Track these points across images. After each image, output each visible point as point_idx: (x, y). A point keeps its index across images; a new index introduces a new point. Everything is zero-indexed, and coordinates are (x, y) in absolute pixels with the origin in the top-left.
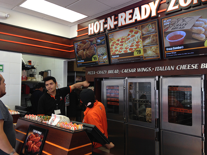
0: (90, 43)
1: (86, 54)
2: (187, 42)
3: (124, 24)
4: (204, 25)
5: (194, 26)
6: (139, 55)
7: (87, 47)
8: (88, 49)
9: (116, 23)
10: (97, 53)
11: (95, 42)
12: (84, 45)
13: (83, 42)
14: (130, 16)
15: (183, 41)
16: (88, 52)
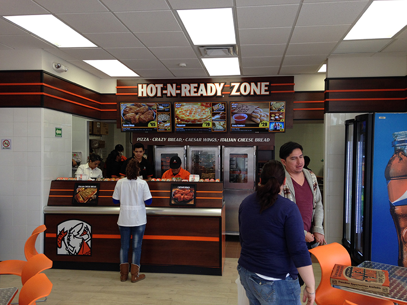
0: (147, 107)
1: (139, 119)
2: (248, 123)
3: (188, 95)
4: (260, 113)
5: (253, 112)
6: (207, 127)
7: (142, 111)
8: (143, 114)
9: (178, 92)
10: (156, 119)
11: (156, 108)
12: (138, 109)
13: (137, 105)
14: (196, 90)
15: (245, 121)
16: (142, 117)
